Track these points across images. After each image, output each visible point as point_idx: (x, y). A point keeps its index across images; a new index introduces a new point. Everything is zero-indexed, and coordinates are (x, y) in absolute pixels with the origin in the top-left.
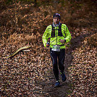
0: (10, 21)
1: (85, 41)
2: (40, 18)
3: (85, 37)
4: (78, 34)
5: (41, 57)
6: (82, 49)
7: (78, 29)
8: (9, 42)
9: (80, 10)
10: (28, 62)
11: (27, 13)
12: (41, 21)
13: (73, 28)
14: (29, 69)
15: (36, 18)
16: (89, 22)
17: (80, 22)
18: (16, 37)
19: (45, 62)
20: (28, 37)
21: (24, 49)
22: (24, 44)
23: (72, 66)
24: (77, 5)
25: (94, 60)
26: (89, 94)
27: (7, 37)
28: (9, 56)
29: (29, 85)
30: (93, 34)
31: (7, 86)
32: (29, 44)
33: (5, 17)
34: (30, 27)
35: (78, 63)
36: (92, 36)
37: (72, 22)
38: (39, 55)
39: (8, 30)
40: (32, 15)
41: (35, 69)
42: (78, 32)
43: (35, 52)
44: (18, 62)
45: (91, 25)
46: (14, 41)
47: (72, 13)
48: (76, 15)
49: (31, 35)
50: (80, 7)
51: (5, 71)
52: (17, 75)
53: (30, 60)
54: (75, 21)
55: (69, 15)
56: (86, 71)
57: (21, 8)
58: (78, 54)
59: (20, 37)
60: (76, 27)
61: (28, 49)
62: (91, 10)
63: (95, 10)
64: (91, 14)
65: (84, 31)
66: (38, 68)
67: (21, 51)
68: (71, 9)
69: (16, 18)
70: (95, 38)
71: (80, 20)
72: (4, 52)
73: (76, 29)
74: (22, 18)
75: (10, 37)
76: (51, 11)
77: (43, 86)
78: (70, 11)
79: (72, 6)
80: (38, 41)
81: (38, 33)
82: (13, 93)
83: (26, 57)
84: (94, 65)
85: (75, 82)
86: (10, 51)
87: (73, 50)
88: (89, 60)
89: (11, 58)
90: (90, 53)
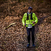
0: (5, 10)
1: (45, 20)
2: (21, 8)
3: (45, 18)
4: (41, 16)
5: (22, 29)
6: (43, 24)
7: (41, 14)
8: (5, 21)
9: (42, 4)
10: (15, 31)
11: (14, 6)
12: (22, 9)
13: (38, 13)
14: (15, 35)
15: (19, 8)
16: (47, 10)
17: (42, 10)
18: (9, 18)
19: (24, 32)
20: (15, 18)
21: (13, 25)
22: (13, 22)
23: (38, 33)
24: (41, 1)
25: (50, 30)
26: (47, 48)
27: (4, 18)
28: (5, 28)
29: (16, 43)
30: (49, 16)
31: (4, 44)
32: (16, 22)
33: (3, 8)
34: (16, 13)
35: (42, 32)
36: (49, 17)
37: (38, 10)
38: (21, 28)
39: (5, 15)
40: (17, 6)
41: (19, 35)
42: (41, 15)
43: (19, 26)
44: (10, 31)
45: (48, 12)
46: (8, 20)
47: (38, 5)
48: (40, 6)
49: (17, 17)
50: (42, 2)
51: (3, 36)
52: (9, 38)
53: (16, 30)
54: (40, 10)
55: (37, 7)
56: (46, 36)
57: (11, 3)
58: (41, 27)
59: (11, 18)
60: (40, 13)
61: (15, 24)
62: (48, 4)
63: (50, 4)
64: (48, 6)
65: (45, 15)
66: (20, 34)
67: (11, 25)
68: (37, 3)
69: (9, 8)
70: (50, 18)
71: (42, 9)
72: (2, 26)
73: (40, 14)
74: (12, 8)
75: (6, 18)
76: (27, 5)
77: (23, 44)
78: (37, 5)
79: (38, 2)
80: (20, 20)
81: (20, 16)
82: (7, 47)
83: (14, 29)
84: (50, 33)
85: (40, 42)
86: (6, 26)
87: (39, 25)
88: (47, 30)
89: (6, 29)
90: (48, 27)
